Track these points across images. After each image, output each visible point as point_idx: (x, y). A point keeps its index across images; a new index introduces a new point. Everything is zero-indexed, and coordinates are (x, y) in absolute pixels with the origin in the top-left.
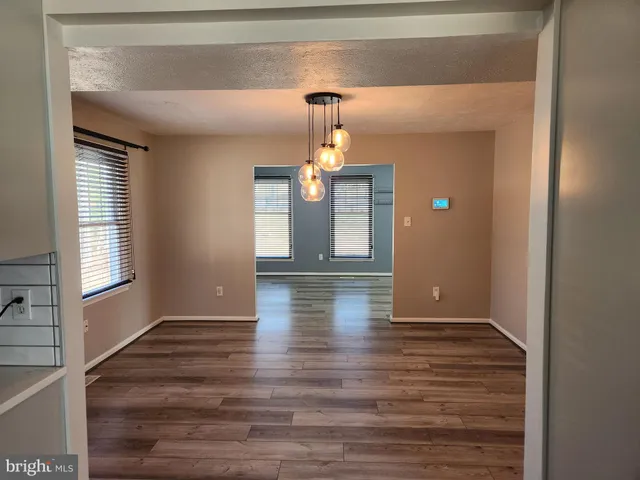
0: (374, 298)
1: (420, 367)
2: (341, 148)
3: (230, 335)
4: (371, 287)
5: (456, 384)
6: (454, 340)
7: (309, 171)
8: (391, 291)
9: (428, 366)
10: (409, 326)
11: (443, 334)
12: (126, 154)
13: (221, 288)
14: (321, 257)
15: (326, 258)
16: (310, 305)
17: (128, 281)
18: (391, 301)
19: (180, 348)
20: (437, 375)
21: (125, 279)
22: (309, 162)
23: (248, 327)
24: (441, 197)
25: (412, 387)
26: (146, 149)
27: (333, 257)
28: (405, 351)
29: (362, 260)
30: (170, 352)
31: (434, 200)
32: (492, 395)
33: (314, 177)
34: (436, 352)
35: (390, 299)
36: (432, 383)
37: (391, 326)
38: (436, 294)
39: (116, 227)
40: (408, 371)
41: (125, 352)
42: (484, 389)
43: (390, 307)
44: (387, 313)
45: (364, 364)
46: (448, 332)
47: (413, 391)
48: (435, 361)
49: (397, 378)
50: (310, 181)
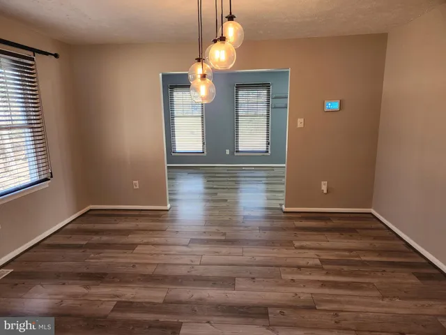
0: (270, 187)
1: (311, 262)
2: (233, 44)
3: (142, 224)
4: (267, 177)
5: (348, 286)
6: (341, 231)
7: (199, 70)
8: (284, 180)
9: (318, 262)
10: (299, 215)
11: (330, 224)
12: (33, 60)
13: (137, 182)
14: (228, 152)
15: (232, 153)
16: (216, 194)
17: (46, 180)
18: (284, 189)
19: (96, 239)
20: (328, 273)
21: (43, 177)
22: (199, 60)
23: (159, 216)
24: (332, 99)
25: (304, 290)
26: (56, 56)
27: (238, 152)
28: (297, 244)
29: (261, 154)
30: (85, 243)
31: (326, 102)
32: (386, 302)
33: (204, 76)
34: (324, 244)
35: (283, 188)
36: (324, 284)
37: (283, 215)
38: (324, 188)
39: (29, 130)
40: (299, 267)
41: (46, 242)
42: (377, 293)
43: (282, 196)
44: (280, 201)
45: (258, 259)
46: (335, 223)
47: (305, 293)
48: (325, 256)
49: (290, 277)
50: (199, 80)
